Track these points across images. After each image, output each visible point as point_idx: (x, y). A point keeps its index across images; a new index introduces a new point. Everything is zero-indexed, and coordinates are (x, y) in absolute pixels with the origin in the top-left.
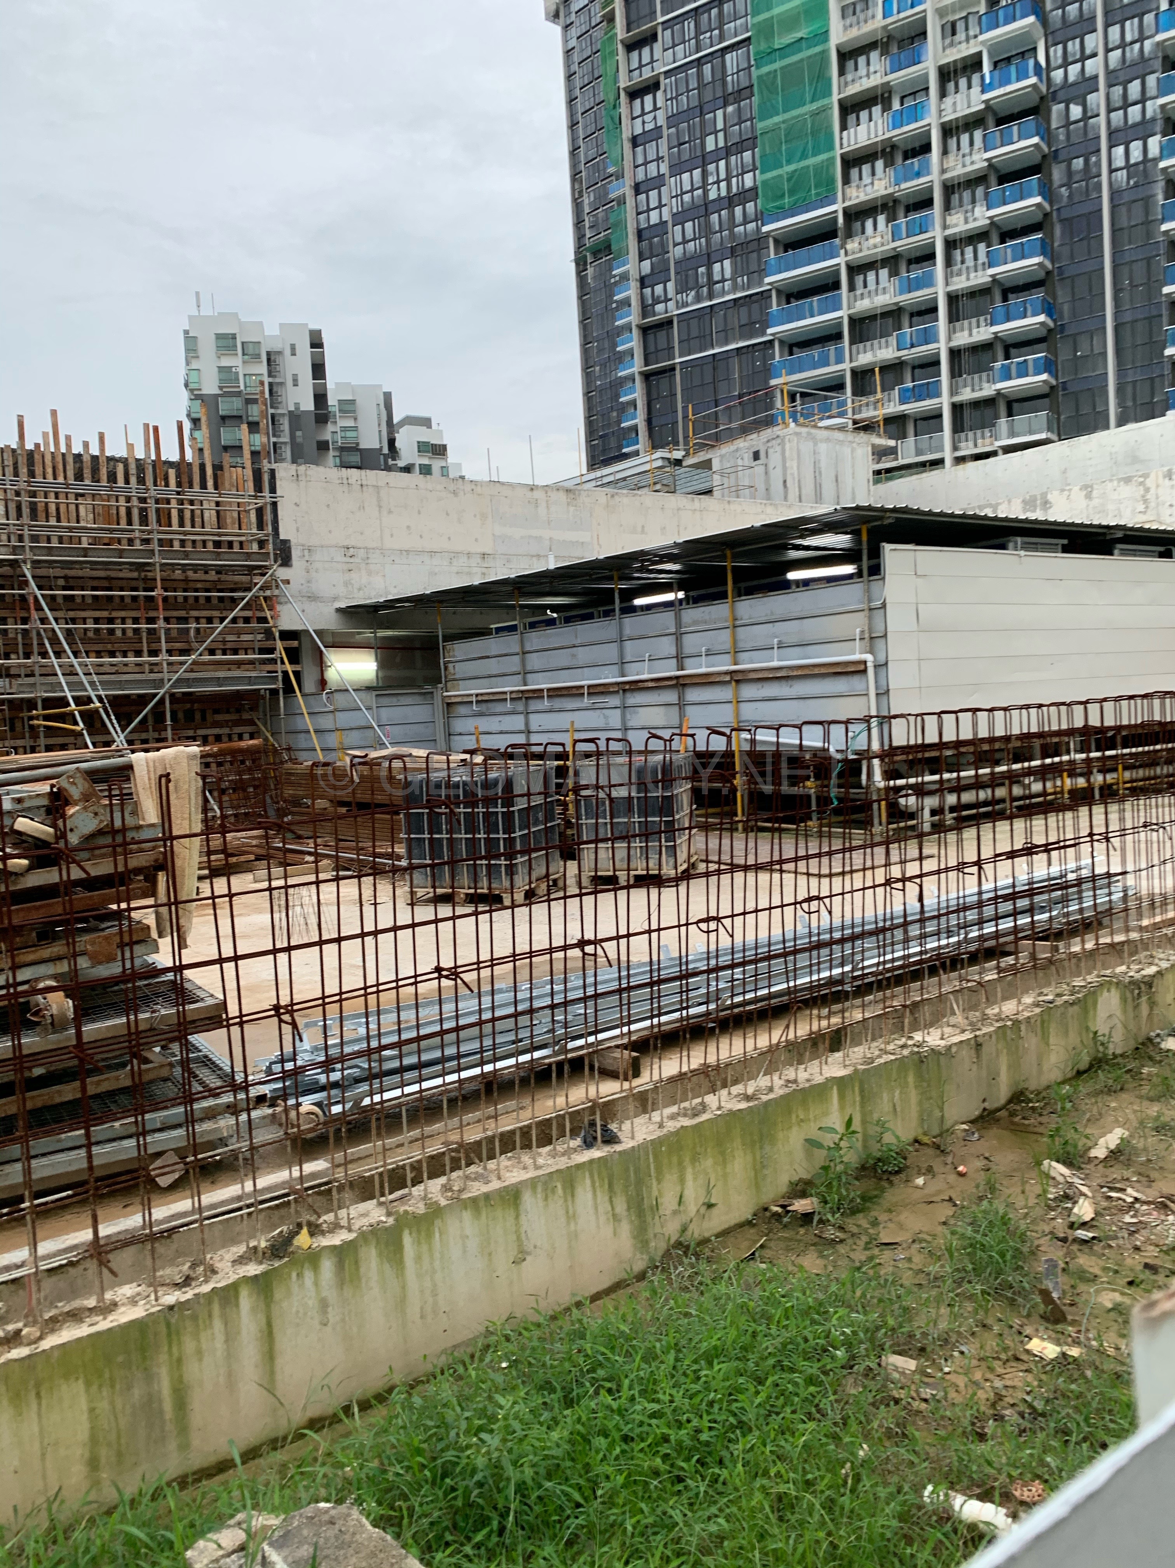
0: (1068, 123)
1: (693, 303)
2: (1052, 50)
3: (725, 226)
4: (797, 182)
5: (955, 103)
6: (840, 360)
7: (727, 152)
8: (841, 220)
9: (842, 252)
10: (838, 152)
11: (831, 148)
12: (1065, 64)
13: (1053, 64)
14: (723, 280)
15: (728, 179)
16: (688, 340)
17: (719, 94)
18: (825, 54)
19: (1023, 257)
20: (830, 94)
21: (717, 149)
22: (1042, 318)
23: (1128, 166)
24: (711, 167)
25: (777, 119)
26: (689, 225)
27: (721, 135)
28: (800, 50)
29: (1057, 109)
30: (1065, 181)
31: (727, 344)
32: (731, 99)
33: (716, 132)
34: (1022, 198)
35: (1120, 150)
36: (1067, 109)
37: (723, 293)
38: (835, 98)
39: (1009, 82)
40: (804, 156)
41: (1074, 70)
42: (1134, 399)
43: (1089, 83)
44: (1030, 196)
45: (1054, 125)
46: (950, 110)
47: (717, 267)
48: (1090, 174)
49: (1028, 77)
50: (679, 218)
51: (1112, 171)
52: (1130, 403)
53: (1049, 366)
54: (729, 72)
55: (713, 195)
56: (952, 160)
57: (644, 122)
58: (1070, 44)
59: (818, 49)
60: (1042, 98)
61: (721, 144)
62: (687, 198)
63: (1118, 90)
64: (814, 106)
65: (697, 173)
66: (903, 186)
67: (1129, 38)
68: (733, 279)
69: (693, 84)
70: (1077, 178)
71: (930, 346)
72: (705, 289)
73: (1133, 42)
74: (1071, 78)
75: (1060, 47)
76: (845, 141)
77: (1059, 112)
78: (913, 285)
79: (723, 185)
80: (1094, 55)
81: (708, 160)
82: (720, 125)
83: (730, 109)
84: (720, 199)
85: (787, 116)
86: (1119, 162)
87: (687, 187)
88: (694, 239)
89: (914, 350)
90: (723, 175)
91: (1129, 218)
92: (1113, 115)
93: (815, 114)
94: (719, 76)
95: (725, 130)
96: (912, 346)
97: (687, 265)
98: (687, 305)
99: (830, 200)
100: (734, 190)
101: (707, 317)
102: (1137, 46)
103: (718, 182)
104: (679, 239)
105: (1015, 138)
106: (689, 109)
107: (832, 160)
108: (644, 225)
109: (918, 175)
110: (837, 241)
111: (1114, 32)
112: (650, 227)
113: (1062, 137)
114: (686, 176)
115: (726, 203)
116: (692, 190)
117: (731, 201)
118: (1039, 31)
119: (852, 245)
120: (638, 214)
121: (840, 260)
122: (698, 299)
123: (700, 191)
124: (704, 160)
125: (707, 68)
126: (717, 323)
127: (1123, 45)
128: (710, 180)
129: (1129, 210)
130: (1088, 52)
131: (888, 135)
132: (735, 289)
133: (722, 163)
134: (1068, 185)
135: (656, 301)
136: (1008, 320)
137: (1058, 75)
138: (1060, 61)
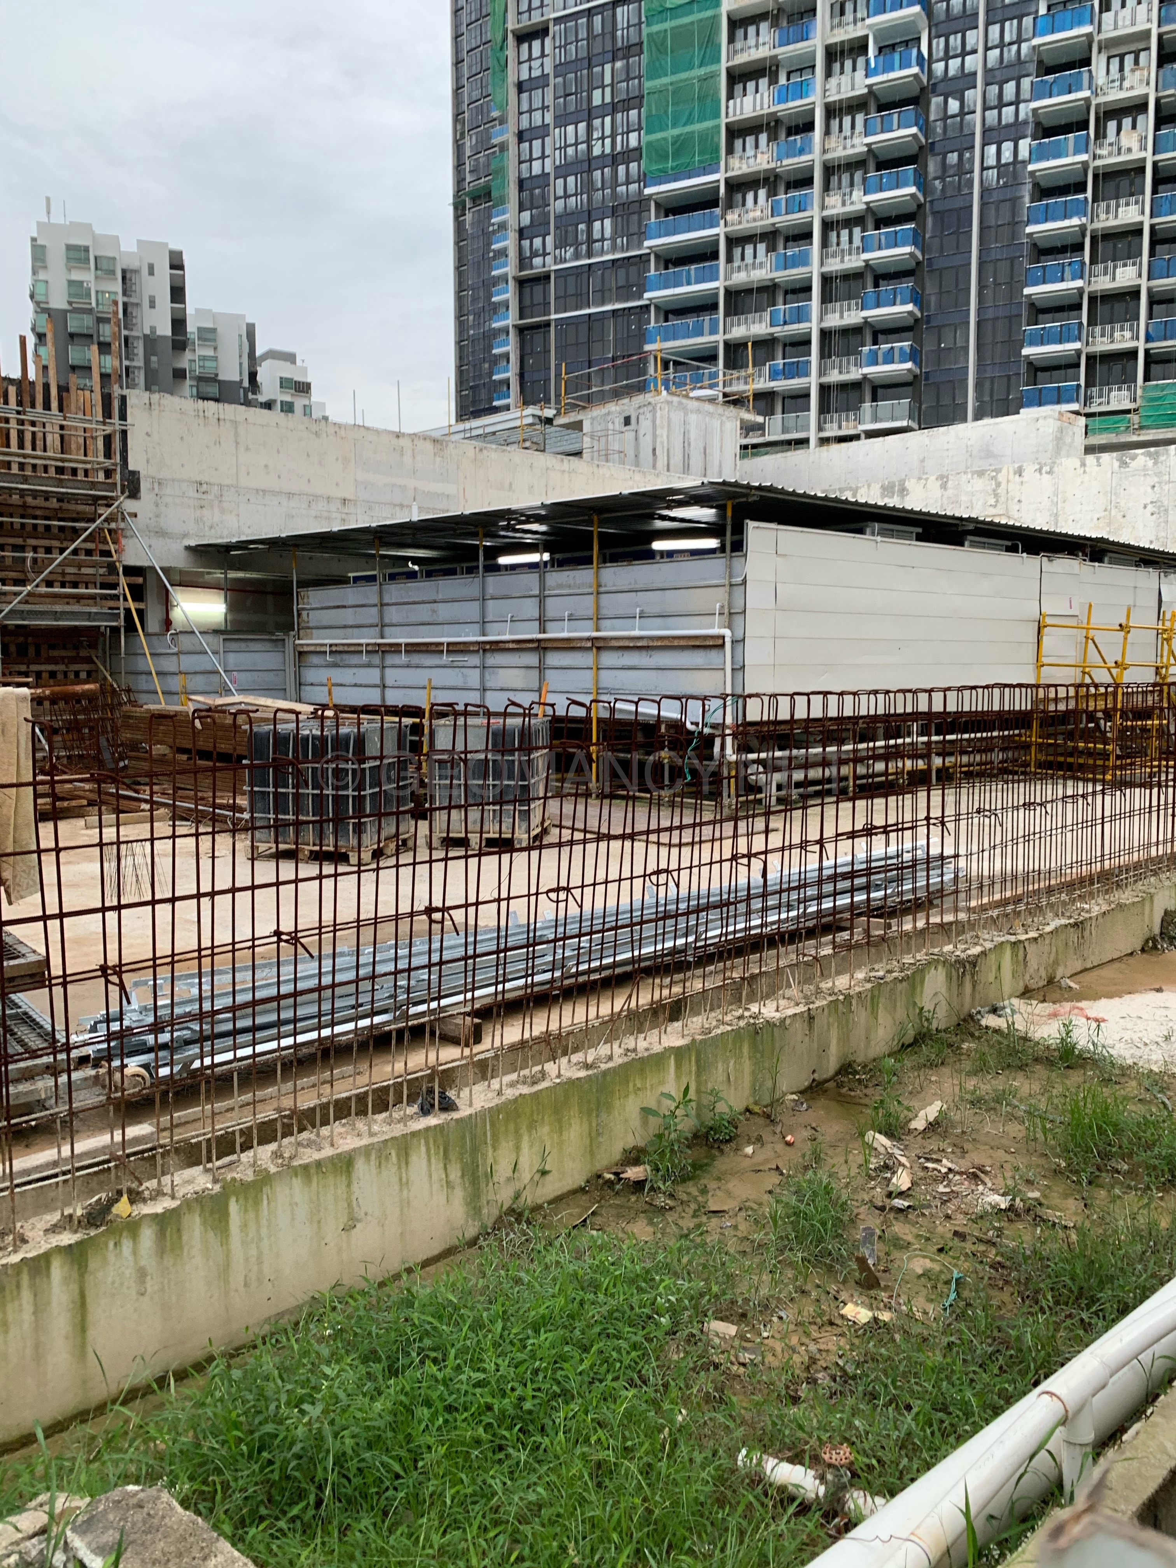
0: (946, 117)
1: (571, 260)
2: (935, 42)
3: (608, 184)
4: (681, 145)
5: (839, 85)
6: (714, 331)
7: (614, 108)
8: (722, 190)
9: (722, 222)
10: (724, 121)
11: (717, 116)
12: (947, 57)
13: (935, 57)
14: (603, 239)
15: (613, 136)
16: (565, 297)
17: (608, 47)
18: (716, 18)
19: (896, 245)
20: (718, 61)
21: (604, 104)
22: (910, 307)
23: (999, 165)
24: (597, 122)
25: (665, 80)
26: (571, 180)
27: (608, 90)
28: (692, 13)
29: (936, 101)
30: (939, 174)
31: (603, 304)
32: (620, 54)
33: (603, 87)
34: (897, 187)
35: (993, 149)
36: (946, 102)
37: (602, 252)
38: (724, 65)
39: (892, 69)
40: (689, 121)
41: (954, 64)
42: (991, 396)
43: (967, 79)
44: (906, 185)
45: (932, 117)
46: (834, 90)
47: (597, 225)
48: (964, 169)
49: (910, 66)
50: (562, 171)
51: (983, 169)
52: (987, 398)
53: (914, 355)
54: (619, 26)
55: (597, 151)
56: (833, 141)
57: (530, 68)
58: (952, 38)
59: (709, 13)
60: (923, 89)
61: (608, 99)
62: (570, 151)
63: (994, 89)
64: (702, 71)
65: (582, 126)
66: (785, 162)
67: (1007, 39)
68: (613, 240)
69: (583, 34)
70: (951, 172)
71: (802, 325)
72: (584, 247)
73: (1010, 44)
74: (951, 73)
75: (942, 40)
76: (731, 110)
77: (938, 105)
78: (789, 262)
79: (608, 141)
80: (974, 52)
81: (594, 114)
82: (608, 80)
83: (619, 64)
84: (603, 155)
85: (674, 78)
86: (991, 161)
87: (571, 140)
88: (576, 195)
89: (786, 328)
90: (608, 132)
91: (997, 219)
92: (987, 113)
93: (703, 80)
94: (608, 28)
95: (612, 85)
96: (785, 323)
97: (567, 220)
98: (565, 261)
99: (713, 168)
100: (619, 148)
101: (585, 276)
102: (1014, 48)
103: (603, 138)
104: (560, 192)
105: (895, 126)
106: (577, 60)
107: (718, 127)
108: (525, 175)
109: (801, 152)
110: (718, 211)
111: (995, 30)
112: (531, 177)
113: (939, 130)
114: (571, 129)
115: (609, 161)
116: (576, 144)
117: (615, 159)
118: (923, 23)
119: (732, 217)
120: (520, 163)
121: (719, 230)
122: (577, 256)
123: (584, 146)
124: (590, 114)
125: (598, 19)
126: (594, 283)
127: (1001, 45)
128: (595, 136)
129: (997, 209)
130: (968, 48)
131: (773, 109)
132: (614, 248)
133: (608, 119)
134: (942, 178)
135: (534, 254)
136: (878, 306)
137: (939, 67)
138: (941, 54)
